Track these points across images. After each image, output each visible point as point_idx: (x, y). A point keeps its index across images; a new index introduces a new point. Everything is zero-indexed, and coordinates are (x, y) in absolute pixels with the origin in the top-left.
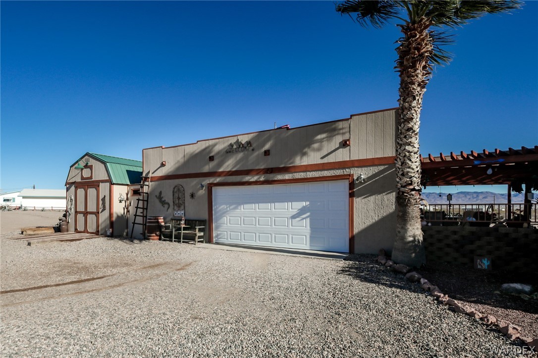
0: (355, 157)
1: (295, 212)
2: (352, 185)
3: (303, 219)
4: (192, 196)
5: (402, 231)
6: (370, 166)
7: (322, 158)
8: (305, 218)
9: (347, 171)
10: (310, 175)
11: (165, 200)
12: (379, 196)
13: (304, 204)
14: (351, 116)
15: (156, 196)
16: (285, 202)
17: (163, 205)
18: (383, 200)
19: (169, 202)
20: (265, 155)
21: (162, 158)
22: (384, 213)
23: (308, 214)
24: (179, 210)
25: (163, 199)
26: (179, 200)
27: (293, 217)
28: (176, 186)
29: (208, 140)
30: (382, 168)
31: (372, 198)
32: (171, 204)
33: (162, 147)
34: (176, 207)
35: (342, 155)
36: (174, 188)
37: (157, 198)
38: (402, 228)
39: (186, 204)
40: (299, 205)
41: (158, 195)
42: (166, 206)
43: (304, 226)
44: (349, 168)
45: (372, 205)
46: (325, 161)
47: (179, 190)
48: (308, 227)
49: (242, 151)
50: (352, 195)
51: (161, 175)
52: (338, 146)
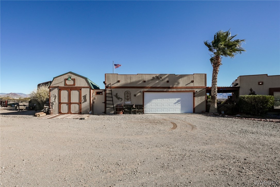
0: (195, 86)
1: (176, 101)
2: (194, 94)
3: (179, 103)
4: (135, 95)
5: (214, 106)
6: (199, 88)
7: (186, 85)
8: (180, 103)
9: (193, 90)
10: (182, 90)
11: (120, 97)
12: (201, 97)
13: (179, 99)
14: (194, 74)
15: (114, 95)
16: (173, 98)
17: (118, 99)
18: (202, 98)
19: (122, 98)
20: (167, 82)
21: (118, 79)
22: (202, 101)
23: (180, 102)
24: (128, 101)
25: (118, 97)
26: (128, 97)
27: (175, 103)
28: (126, 91)
29: (143, 74)
30: (202, 89)
31: (199, 97)
32: (123, 99)
33: (118, 74)
34: (126, 100)
35: (192, 85)
36: (125, 92)
37: (115, 96)
38: (214, 105)
39: (132, 99)
40: (177, 99)
41: (115, 95)
42: (120, 100)
43: (179, 106)
44: (194, 89)
45: (199, 99)
46: (187, 86)
47: (128, 93)
48: (180, 106)
49: (158, 80)
50: (194, 96)
51: (117, 86)
52: (190, 82)
